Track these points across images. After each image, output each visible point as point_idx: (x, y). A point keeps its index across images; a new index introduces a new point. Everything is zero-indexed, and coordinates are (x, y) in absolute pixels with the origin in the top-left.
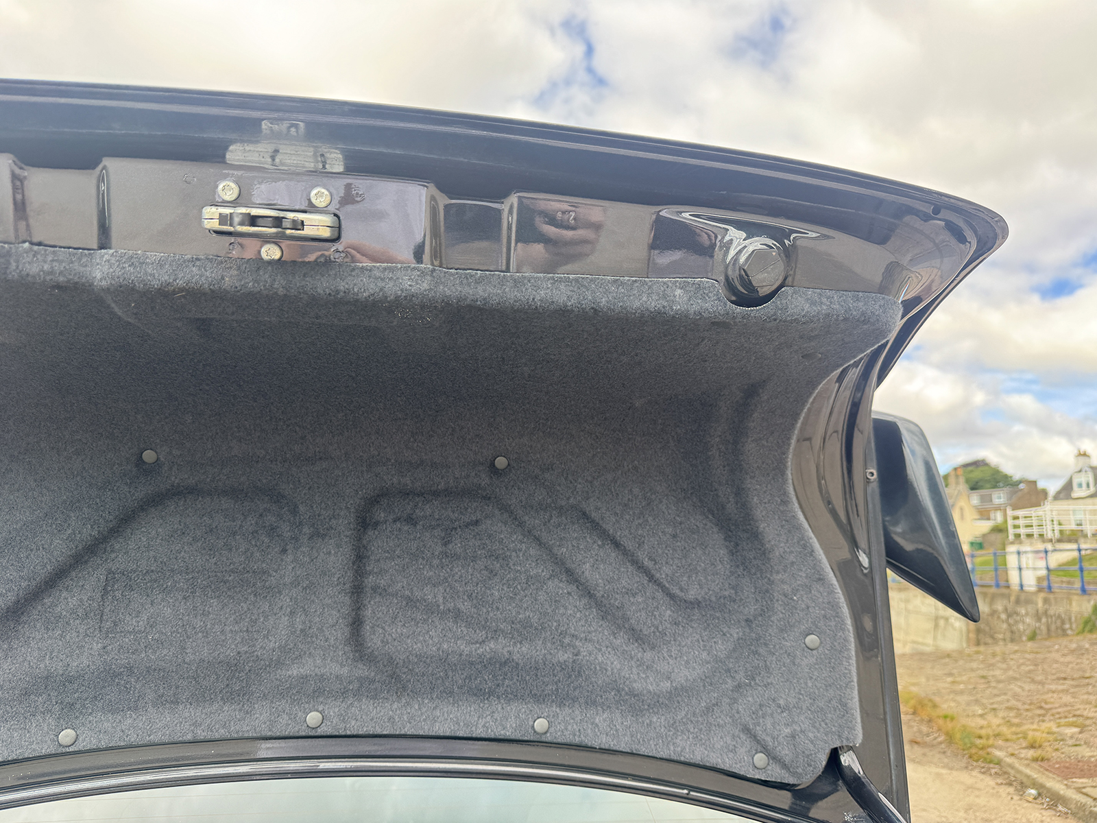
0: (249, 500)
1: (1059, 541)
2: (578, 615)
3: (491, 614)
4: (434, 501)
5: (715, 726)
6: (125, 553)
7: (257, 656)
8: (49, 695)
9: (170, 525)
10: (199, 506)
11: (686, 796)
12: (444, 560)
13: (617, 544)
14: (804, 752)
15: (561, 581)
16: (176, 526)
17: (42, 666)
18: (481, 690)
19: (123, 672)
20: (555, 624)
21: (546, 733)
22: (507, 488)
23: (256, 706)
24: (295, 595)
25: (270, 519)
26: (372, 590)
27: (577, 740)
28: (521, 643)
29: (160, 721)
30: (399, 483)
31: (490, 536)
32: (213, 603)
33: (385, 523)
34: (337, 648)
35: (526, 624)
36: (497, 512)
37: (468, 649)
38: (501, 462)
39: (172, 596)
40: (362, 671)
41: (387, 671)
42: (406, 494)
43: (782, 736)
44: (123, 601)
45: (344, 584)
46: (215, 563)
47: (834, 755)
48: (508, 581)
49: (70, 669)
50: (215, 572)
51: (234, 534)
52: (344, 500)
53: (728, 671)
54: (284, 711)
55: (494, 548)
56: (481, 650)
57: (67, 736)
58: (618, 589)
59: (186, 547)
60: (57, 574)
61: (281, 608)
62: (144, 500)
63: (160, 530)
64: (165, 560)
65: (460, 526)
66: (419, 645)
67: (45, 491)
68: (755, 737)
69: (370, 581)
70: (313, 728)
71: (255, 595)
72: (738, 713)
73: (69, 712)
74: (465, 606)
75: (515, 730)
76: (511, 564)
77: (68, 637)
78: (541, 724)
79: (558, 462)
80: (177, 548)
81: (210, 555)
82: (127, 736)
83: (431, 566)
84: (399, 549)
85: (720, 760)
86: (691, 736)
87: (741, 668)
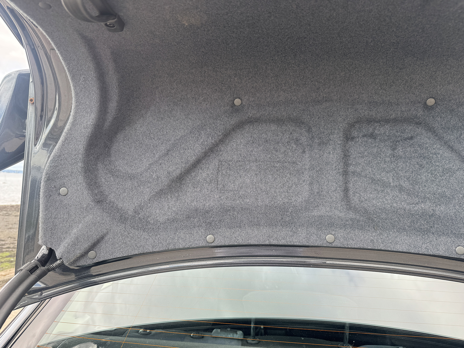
0: (285, 125)
3: (421, 189)
4: (386, 125)
6: (226, 152)
7: (294, 205)
8: (199, 218)
9: (246, 138)
10: (260, 129)
12: (392, 159)
16: (249, 139)
17: (193, 205)
18: (422, 229)
19: (230, 209)
22: (433, 117)
23: (299, 230)
24: (312, 175)
25: (295, 135)
26: (352, 173)
28: (440, 205)
29: (252, 234)
30: (368, 115)
31: (419, 146)
32: (270, 177)
33: (358, 138)
34: (337, 202)
35: (443, 196)
36: (424, 132)
37: (408, 207)
38: (430, 102)
39: (250, 173)
44: (227, 176)
45: (339, 170)
46: (270, 158)
48: (431, 171)
49: (205, 207)
50: (270, 162)
51: (278, 143)
52: (337, 124)
54: (314, 233)
55: (422, 153)
56: (416, 208)
57: (210, 238)
59: (255, 149)
60: (197, 161)
62: (235, 125)
63: (242, 141)
64: (245, 156)
65: (401, 140)
66: (380, 203)
67: (189, 120)
69: (351, 168)
71: (290, 174)
74: (405, 184)
75: (445, 252)
76: (433, 162)
77: (203, 192)
78: (460, 249)
80: (251, 150)
81: (267, 153)
82: (238, 240)
83: (385, 162)
84: (366, 152)
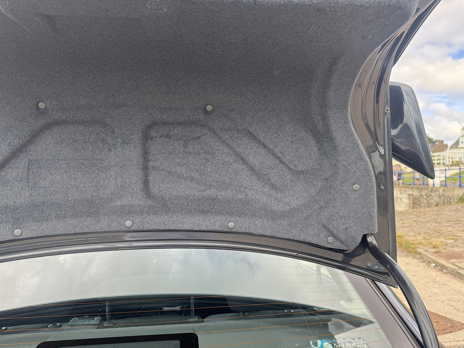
0: (91, 126)
1: (451, 166)
2: (247, 179)
3: (208, 179)
5: (310, 225)
6: (36, 152)
7: (101, 197)
8: (8, 215)
9: (55, 138)
10: (68, 129)
11: (296, 255)
12: (184, 155)
14: (351, 236)
15: (239, 164)
16: (58, 139)
17: (4, 202)
18: (204, 210)
19: (40, 204)
20: (237, 183)
21: (233, 228)
22: (212, 121)
23: (102, 218)
24: (116, 170)
25: (102, 135)
26: (152, 168)
27: (247, 231)
28: (221, 191)
29: (59, 225)
30: (161, 118)
31: (205, 144)
32: (79, 174)
33: (156, 138)
34: (138, 193)
35: (223, 183)
36: (208, 133)
37: (198, 193)
38: (209, 108)
39: (60, 171)
40: (150, 202)
41: (161, 203)
42: (165, 124)
43: (341, 229)
44: (37, 174)
45: (139, 165)
46: (78, 156)
47: (365, 237)
48: (214, 164)
49: (16, 204)
50: (79, 160)
51: (86, 142)
52: (136, 126)
53: (316, 201)
54: (115, 221)
55: (207, 149)
56: (204, 194)
57: (17, 232)
58: (265, 166)
59: (64, 149)
60: (5, 161)
61: (111, 176)
62: (42, 127)
63: (51, 141)
64: (55, 155)
65: (191, 139)
66: (175, 192)
68: (328, 229)
69: (151, 164)
70: (129, 228)
71: (98, 170)
72: (320, 219)
73: (17, 222)
74: (195, 175)
75: (220, 227)
76: (216, 156)
78: (231, 225)
79: (237, 107)
82: (44, 232)
83: (179, 157)
84: (163, 150)
85: (312, 240)
86: (299, 229)
87: (322, 200)
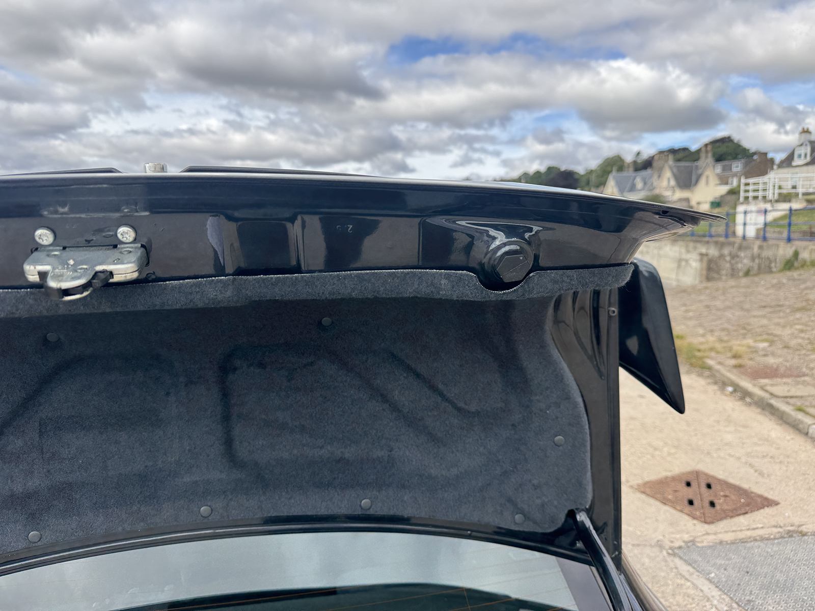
1: (777, 201)
2: (391, 424)
3: (327, 428)
4: (278, 350)
5: (488, 498)
7: (160, 468)
8: (16, 509)
11: (469, 535)
13: (418, 375)
14: (550, 515)
15: (377, 401)
16: (84, 383)
17: (6, 488)
18: (322, 483)
20: (374, 431)
21: (369, 509)
24: (181, 426)
25: (154, 372)
26: (238, 417)
27: (391, 512)
29: (97, 520)
30: (249, 341)
32: (122, 434)
34: (216, 460)
36: (326, 355)
38: (326, 321)
39: (91, 432)
40: (236, 474)
41: (254, 473)
42: (255, 347)
43: (534, 504)
44: (56, 438)
45: (216, 416)
46: (119, 407)
47: (571, 514)
48: (338, 403)
51: (129, 385)
52: (207, 356)
53: (498, 461)
54: (184, 508)
55: (326, 381)
57: (34, 535)
58: (419, 407)
59: (94, 398)
61: (172, 434)
62: (56, 367)
63: (72, 386)
64: (81, 408)
66: (276, 452)
68: (516, 505)
70: (206, 517)
71: (152, 426)
72: (504, 489)
73: (32, 520)
75: (348, 509)
76: (340, 392)
77: (21, 467)
78: (366, 503)
79: (371, 320)
80: (88, 398)
81: (114, 401)
82: (76, 532)
83: (280, 397)
84: (254, 387)
85: (491, 520)
87: (507, 459)
